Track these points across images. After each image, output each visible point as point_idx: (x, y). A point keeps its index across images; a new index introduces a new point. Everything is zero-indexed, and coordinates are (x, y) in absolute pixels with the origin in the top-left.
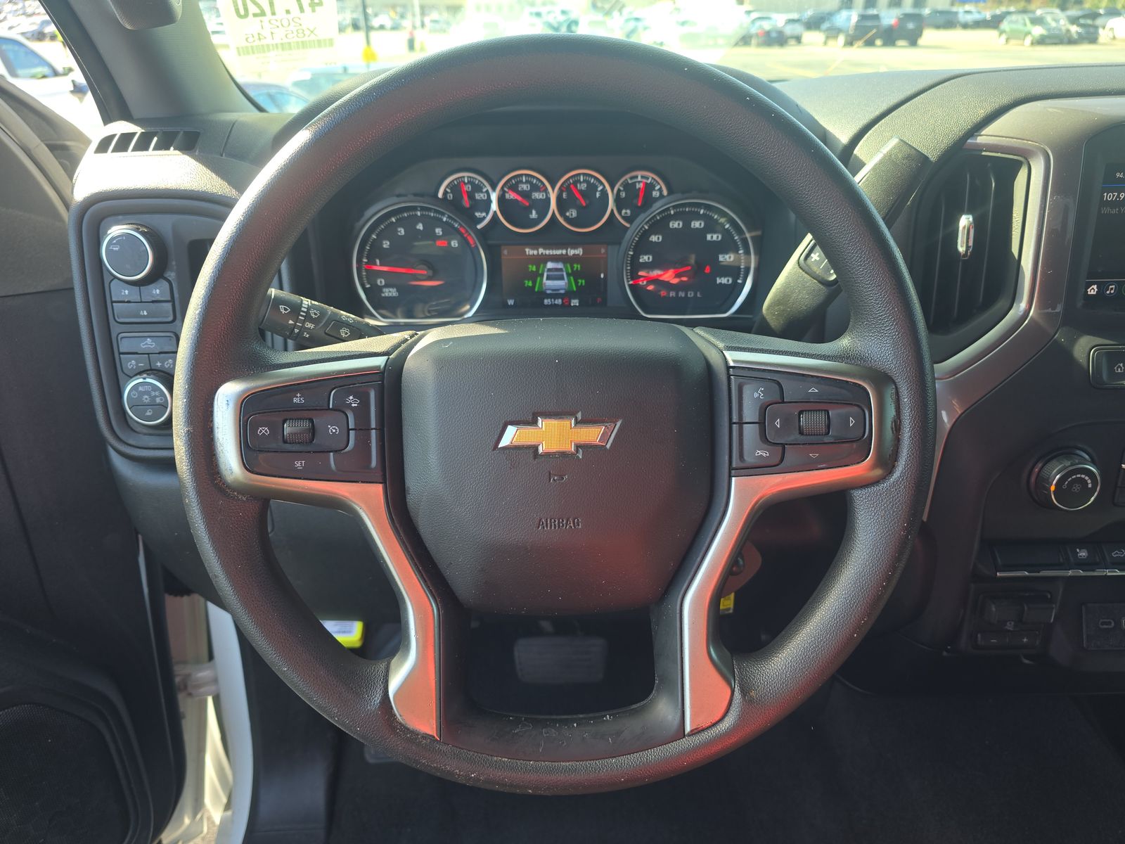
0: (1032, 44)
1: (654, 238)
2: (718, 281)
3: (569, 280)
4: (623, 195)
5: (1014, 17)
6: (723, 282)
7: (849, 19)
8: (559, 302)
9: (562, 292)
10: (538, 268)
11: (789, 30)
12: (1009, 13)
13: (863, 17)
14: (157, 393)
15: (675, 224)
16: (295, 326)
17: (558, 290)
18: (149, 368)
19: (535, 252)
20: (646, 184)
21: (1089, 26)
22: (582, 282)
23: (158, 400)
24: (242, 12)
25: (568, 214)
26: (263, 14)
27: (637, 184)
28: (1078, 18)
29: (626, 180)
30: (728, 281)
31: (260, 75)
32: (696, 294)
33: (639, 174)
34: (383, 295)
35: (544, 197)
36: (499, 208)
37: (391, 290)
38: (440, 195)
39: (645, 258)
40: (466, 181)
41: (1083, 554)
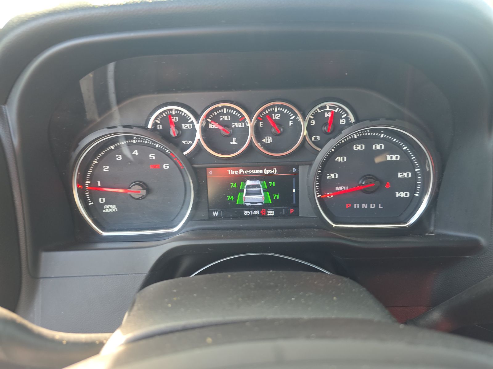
1: (340, 159)
2: (398, 195)
3: (265, 195)
4: (313, 123)
6: (402, 196)
8: (257, 212)
9: (260, 204)
10: (239, 185)
15: (358, 147)
17: (256, 203)
19: (236, 172)
20: (333, 113)
22: (277, 196)
25: (264, 140)
27: (326, 113)
29: (316, 110)
30: (406, 195)
32: (377, 206)
33: (328, 104)
34: (104, 211)
35: (243, 126)
36: (203, 136)
37: (111, 206)
38: (150, 126)
39: (332, 176)
40: (174, 113)
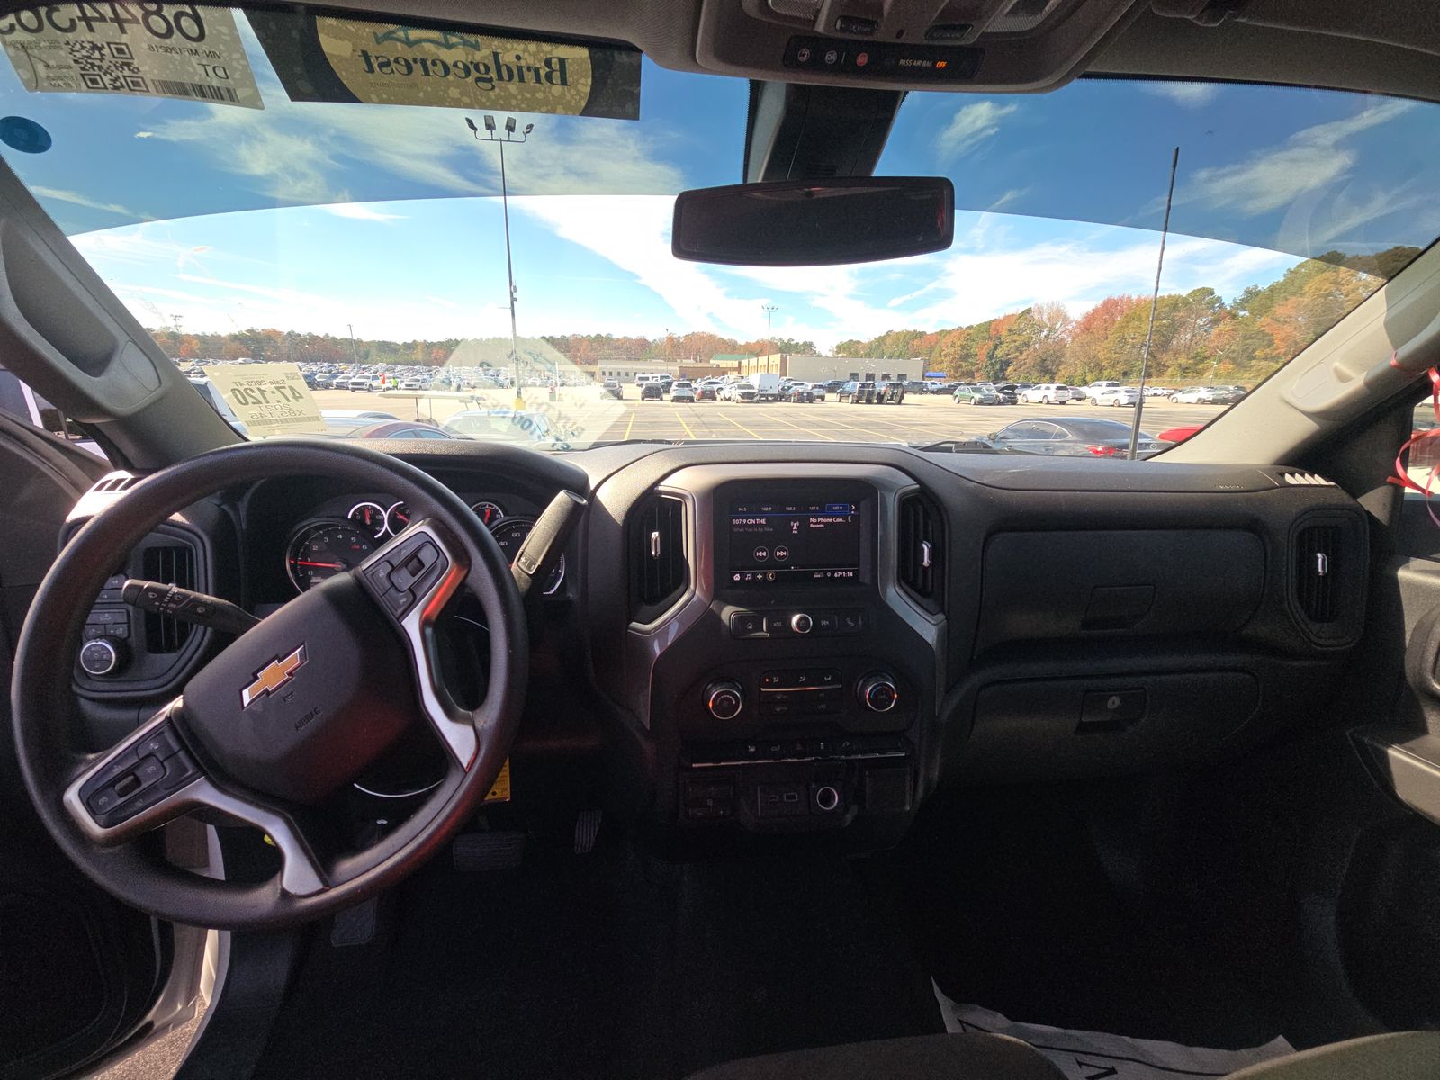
0: (975, 404)
5: (962, 387)
7: (855, 386)
11: (816, 392)
12: (960, 385)
13: (863, 385)
14: (105, 652)
16: (160, 606)
18: (103, 634)
20: (491, 510)
21: (1011, 393)
23: (105, 657)
24: (243, 402)
26: (259, 402)
27: (485, 510)
28: (1004, 388)
29: (477, 507)
31: (265, 437)
33: (486, 504)
38: (349, 517)
40: (368, 507)
41: (752, 749)
